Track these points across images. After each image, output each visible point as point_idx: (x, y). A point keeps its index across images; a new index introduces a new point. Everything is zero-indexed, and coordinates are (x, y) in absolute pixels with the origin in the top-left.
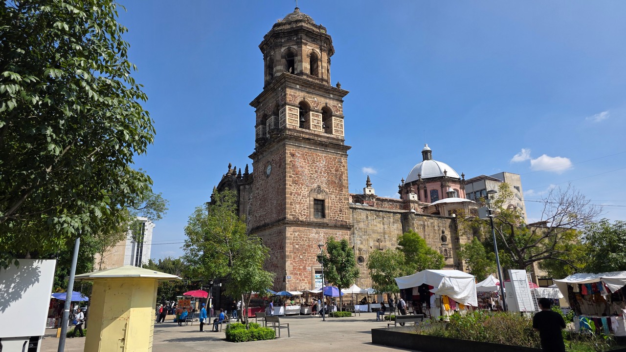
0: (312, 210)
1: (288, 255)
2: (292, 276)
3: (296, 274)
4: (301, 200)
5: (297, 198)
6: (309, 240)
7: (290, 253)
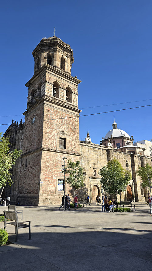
0: (58, 144)
1: (42, 169)
2: (44, 182)
3: (46, 181)
4: (52, 137)
5: (49, 136)
6: (55, 161)
7: (43, 168)
